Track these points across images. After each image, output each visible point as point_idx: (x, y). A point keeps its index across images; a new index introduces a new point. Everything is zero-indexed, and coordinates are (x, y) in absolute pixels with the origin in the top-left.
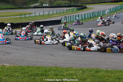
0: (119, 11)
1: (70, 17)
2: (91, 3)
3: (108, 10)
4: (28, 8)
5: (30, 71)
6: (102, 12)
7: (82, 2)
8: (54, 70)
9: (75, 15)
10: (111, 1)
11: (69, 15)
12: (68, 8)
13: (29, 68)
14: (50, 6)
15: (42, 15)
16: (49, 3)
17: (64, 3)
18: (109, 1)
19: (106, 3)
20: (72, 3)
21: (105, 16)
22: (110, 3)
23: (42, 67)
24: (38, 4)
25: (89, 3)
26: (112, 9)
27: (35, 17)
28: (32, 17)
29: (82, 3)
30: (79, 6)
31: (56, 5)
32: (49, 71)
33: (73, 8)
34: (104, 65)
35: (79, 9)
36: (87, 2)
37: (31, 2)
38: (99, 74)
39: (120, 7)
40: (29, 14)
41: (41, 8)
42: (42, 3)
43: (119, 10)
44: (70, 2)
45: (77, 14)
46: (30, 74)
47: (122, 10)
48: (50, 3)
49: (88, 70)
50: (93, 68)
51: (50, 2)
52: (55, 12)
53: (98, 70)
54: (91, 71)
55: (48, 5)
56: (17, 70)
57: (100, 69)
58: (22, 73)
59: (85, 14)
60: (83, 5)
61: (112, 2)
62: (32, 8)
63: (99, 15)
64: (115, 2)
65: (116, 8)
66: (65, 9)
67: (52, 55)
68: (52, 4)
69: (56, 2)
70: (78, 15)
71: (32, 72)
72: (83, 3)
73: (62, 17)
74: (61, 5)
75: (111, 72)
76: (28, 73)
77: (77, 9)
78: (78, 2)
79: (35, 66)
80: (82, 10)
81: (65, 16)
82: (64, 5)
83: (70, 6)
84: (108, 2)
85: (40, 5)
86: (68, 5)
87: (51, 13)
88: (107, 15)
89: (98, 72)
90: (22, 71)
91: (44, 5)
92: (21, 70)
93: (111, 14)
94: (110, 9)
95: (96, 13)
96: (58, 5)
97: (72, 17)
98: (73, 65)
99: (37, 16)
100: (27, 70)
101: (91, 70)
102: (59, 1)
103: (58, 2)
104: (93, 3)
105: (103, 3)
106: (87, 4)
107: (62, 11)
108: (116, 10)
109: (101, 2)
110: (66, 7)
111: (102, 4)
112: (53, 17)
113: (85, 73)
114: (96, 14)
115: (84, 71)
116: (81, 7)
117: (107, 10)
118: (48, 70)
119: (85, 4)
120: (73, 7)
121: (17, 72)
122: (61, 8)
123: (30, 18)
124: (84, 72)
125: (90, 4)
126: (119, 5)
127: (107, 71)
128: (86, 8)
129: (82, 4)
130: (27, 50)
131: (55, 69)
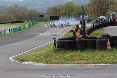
6: (3, 32)
10: (11, 22)
19: (7, 24)
22: (11, 24)
26: (13, 30)
43: (20, 30)
47: (22, 31)
61: (13, 23)
64: (16, 22)
65: (16, 28)
84: (9, 23)
88: (9, 35)
93: (12, 34)
94: (11, 29)
105: (5, 23)
108: (16, 30)
117: (8, 30)
126: (20, 26)
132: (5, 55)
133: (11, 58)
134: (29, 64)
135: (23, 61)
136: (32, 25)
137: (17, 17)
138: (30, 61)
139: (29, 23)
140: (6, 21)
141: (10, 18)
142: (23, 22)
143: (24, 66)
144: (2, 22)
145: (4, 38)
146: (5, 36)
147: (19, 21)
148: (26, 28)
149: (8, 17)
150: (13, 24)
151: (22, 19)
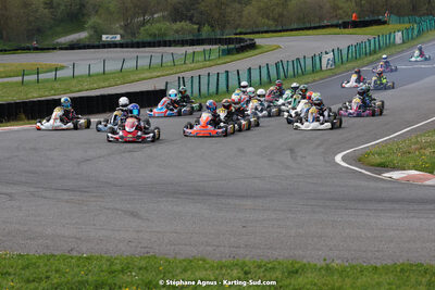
0: (371, 58)
1: (196, 81)
2: (273, 29)
3: (331, 56)
4: (48, 49)
5: (57, 271)
6: (309, 62)
7: (239, 26)
8: (140, 269)
9: (214, 71)
10: (340, 22)
11: (195, 73)
12: (190, 49)
13: (52, 260)
14: (128, 40)
15: (97, 75)
16: (122, 32)
17: (177, 32)
18: (335, 22)
19: (324, 31)
20: (206, 31)
21: (321, 75)
22: (337, 30)
23: (99, 259)
24: (83, 35)
25: (265, 29)
26: (345, 52)
27: (74, 82)
28: (63, 80)
29: (238, 31)
30: (229, 41)
31: (149, 39)
32: (122, 271)
33: (207, 47)
34: (319, 250)
35: (229, 52)
36: (257, 26)
37: (59, 29)
38: (300, 280)
39: (372, 42)
40: (51, 71)
41: (93, 47)
42: (98, 33)
43: (370, 54)
44: (196, 27)
45: (221, 69)
46: (55, 281)
48: (125, 31)
49: (259, 267)
50: (280, 259)
51: (126, 27)
52: (144, 62)
53: (297, 266)
54: (273, 268)
55: (118, 38)
56: (11, 270)
57: (305, 261)
58: (28, 281)
59: (250, 69)
60: (242, 36)
61: (345, 25)
62: (61, 49)
63: (300, 71)
65: (358, 46)
66: (180, 51)
67: (134, 214)
68: (133, 34)
69: (147, 27)
70: (227, 72)
71: (64, 274)
72: (243, 30)
73: (168, 79)
74: (167, 39)
75: (342, 272)
76: (48, 278)
77: (223, 50)
78: (224, 27)
79: (75, 254)
80: (239, 56)
81: (181, 75)
82: (177, 37)
83: (198, 40)
84: (332, 26)
85: (91, 36)
86: (192, 37)
87: (130, 65)
88: (329, 73)
89: (297, 272)
90: (27, 274)
91: (104, 37)
92: (23, 269)
93: (343, 68)
94: (340, 51)
95: (291, 63)
96: (155, 35)
97: (204, 81)
98: (209, 248)
99: (82, 76)
100: (46, 269)
101: (270, 266)
102: (158, 24)
103: (154, 28)
104: (280, 31)
105: (315, 28)
106: (258, 32)
107: (168, 60)
108: (359, 53)
109: (308, 25)
110: (183, 43)
111: (311, 32)
112: (137, 78)
113: (249, 276)
114: (291, 68)
115: (247, 268)
116: (237, 46)
117: (327, 53)
118: (118, 267)
119: (250, 33)
120: (210, 44)
121: (9, 274)
122: (167, 49)
123: (56, 85)
124: (246, 273)
125: (266, 32)
126: (371, 38)
127: (328, 269)
128: (253, 46)
129: (241, 34)
130: (45, 198)
131: (143, 263)
132: (318, 145)
133: (338, 159)
134: (408, 179)
135: (385, 167)
136: (416, 32)
137: (361, 6)
138: (409, 169)
139: (407, 25)
140: (321, 19)
141: (335, 8)
142: (384, 23)
143: (389, 185)
144: (304, 23)
145: (314, 81)
146: (317, 76)
147: (367, 18)
148: (394, 44)
149: (328, 5)
150: (346, 30)
151: (379, 14)
